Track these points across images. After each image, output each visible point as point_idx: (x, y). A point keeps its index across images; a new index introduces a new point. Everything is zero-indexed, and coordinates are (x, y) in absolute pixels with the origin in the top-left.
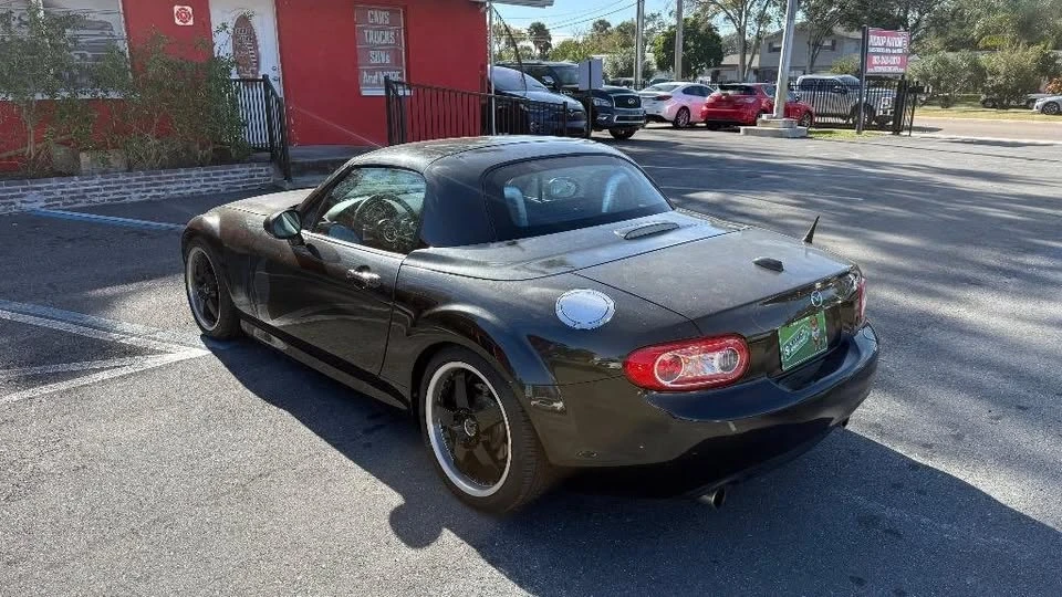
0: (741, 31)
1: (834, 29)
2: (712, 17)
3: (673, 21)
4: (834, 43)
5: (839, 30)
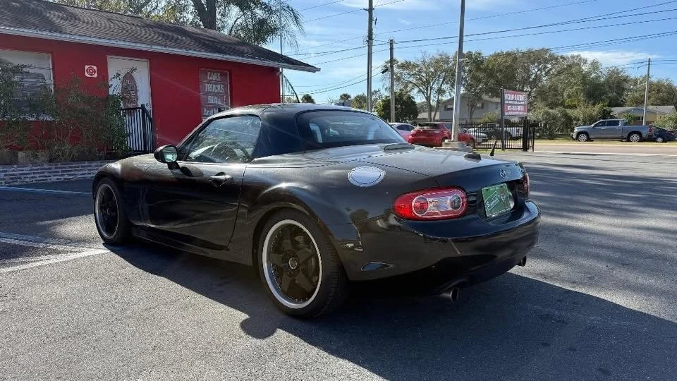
0: (428, 98)
1: (482, 97)
2: (410, 91)
3: (387, 94)
4: (483, 104)
5: (485, 97)
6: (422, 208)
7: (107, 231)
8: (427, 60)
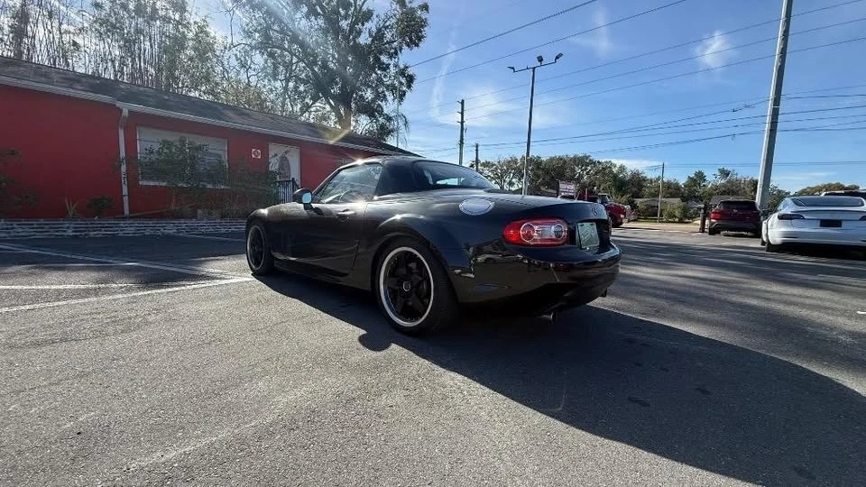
6: (529, 237)
7: (255, 264)
8: (502, 160)
